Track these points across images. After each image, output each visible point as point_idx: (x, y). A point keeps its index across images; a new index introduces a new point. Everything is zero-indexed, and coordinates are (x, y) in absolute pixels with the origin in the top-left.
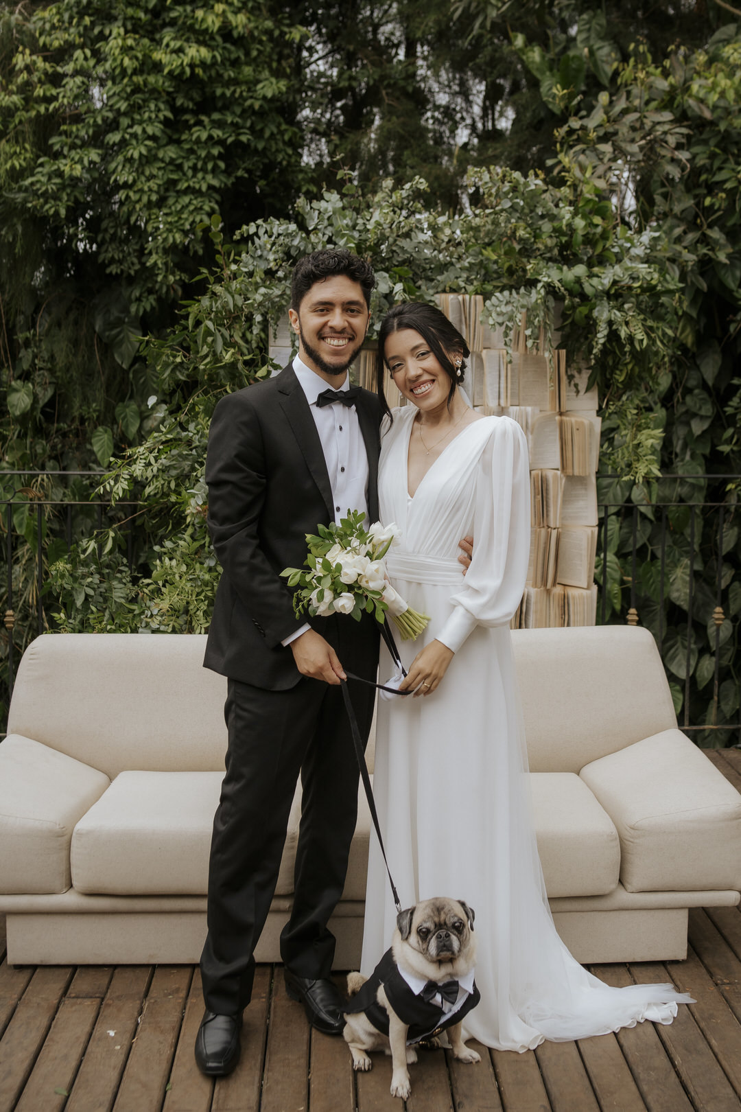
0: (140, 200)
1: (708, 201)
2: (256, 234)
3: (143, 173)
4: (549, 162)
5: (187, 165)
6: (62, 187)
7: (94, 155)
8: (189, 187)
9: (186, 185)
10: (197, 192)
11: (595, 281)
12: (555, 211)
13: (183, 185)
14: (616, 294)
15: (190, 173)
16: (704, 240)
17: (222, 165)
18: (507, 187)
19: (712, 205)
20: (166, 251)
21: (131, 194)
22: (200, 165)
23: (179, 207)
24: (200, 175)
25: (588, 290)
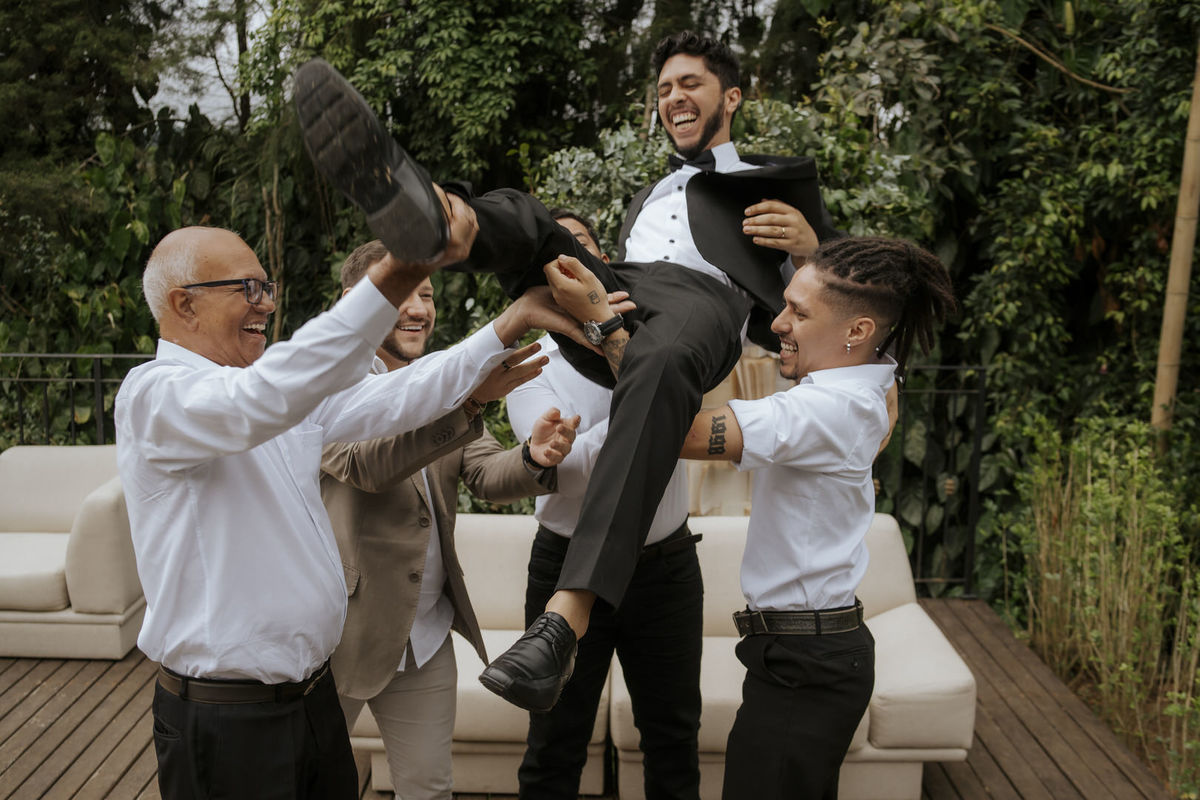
0: (446, 98)
1: (954, 115)
2: (561, 162)
3: (449, 72)
4: (814, 86)
5: (487, 64)
6: (379, 85)
7: (406, 57)
8: (489, 85)
9: (486, 83)
10: (495, 89)
11: (853, 204)
12: (818, 139)
13: (484, 83)
14: (871, 214)
15: (489, 72)
16: (953, 156)
17: (517, 64)
18: (777, 116)
19: (957, 118)
20: (469, 142)
21: (439, 92)
22: (498, 64)
23: (480, 102)
24: (498, 73)
25: (846, 210)
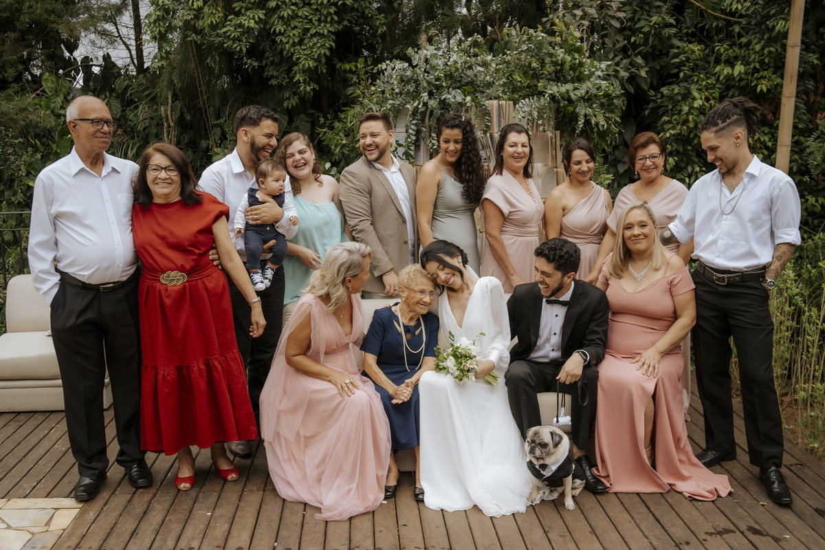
0: (288, 42)
1: (633, 39)
2: (386, 69)
3: (290, 25)
4: (544, 20)
5: (315, 19)
6: (243, 34)
7: (261, 14)
8: (317, 32)
9: (315, 31)
10: (321, 35)
11: (577, 92)
12: (552, 51)
13: (313, 31)
14: (588, 99)
15: (316, 23)
16: (632, 64)
17: (336, 18)
18: (525, 37)
19: (635, 41)
20: (304, 71)
21: (283, 39)
22: (323, 18)
23: (311, 44)
24: (322, 25)
25: (573, 97)
